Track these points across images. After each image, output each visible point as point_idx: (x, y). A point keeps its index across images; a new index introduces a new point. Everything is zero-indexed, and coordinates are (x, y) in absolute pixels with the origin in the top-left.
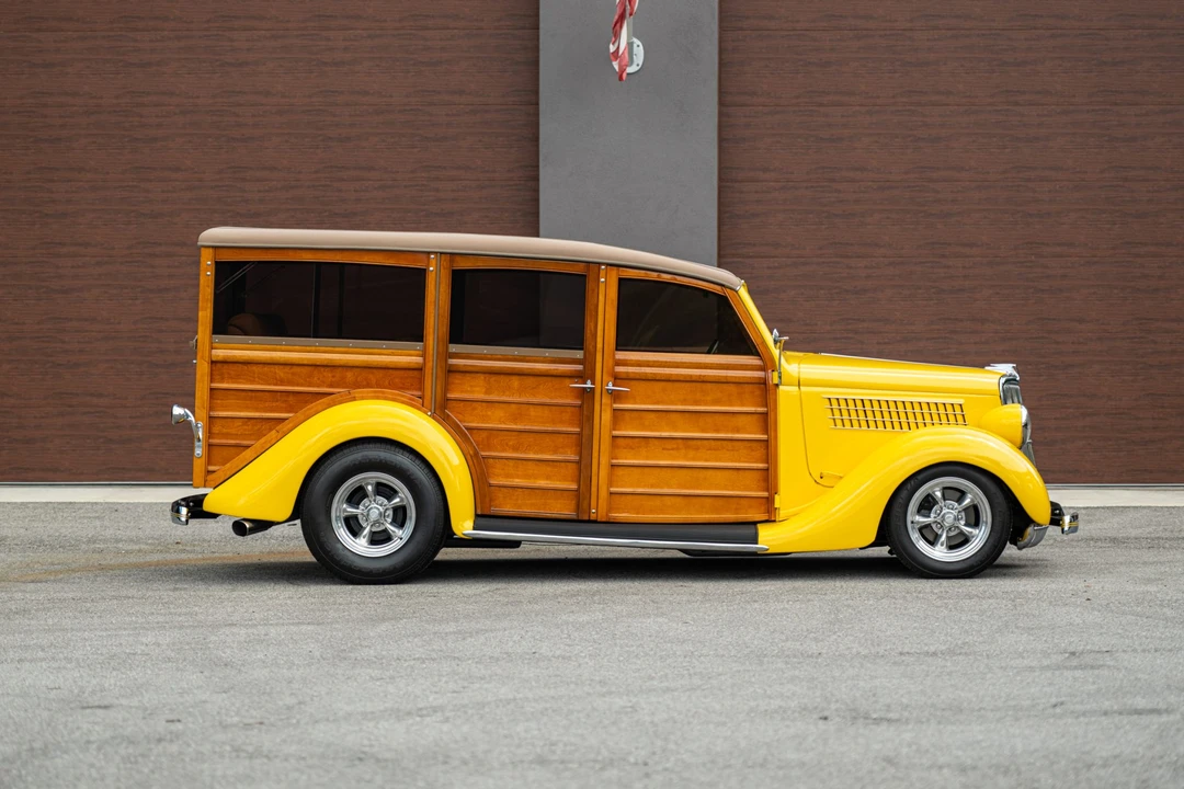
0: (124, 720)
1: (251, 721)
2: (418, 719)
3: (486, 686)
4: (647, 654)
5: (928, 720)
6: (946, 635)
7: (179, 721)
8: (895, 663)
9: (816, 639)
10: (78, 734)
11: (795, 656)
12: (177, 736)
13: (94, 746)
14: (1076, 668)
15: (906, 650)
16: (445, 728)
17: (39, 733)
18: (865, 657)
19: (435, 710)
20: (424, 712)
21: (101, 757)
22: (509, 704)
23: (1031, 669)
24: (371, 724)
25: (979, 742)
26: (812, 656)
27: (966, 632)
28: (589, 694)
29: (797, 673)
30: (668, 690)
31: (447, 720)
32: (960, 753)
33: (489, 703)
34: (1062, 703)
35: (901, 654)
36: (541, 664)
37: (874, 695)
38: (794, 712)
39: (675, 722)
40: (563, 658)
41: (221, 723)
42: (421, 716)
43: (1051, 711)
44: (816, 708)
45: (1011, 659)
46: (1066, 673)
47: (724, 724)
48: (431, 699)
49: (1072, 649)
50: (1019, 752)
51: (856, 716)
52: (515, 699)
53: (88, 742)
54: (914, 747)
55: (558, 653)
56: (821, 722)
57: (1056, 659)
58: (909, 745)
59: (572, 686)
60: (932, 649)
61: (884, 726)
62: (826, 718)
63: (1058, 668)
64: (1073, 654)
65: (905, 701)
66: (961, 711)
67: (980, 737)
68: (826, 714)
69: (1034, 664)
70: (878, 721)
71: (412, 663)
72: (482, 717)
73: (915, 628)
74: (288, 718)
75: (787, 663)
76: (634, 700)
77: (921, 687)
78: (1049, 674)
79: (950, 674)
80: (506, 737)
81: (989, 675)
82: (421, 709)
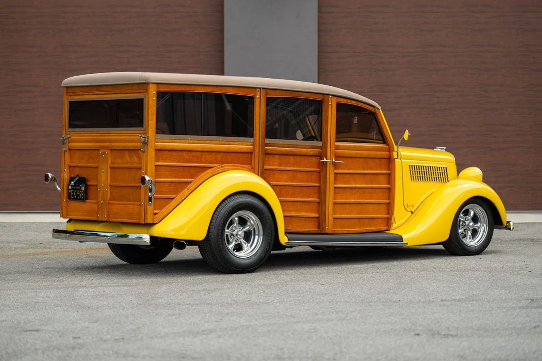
0: (50, 337)
1: (117, 338)
2: (204, 336)
3: (232, 318)
4: (309, 302)
5: (472, 335)
6: (462, 290)
7: (79, 338)
8: (441, 305)
9: (394, 293)
10: (29, 345)
11: (387, 302)
12: (81, 346)
13: (40, 351)
14: (537, 308)
15: (444, 298)
16: (221, 340)
17: (8, 344)
18: (424, 302)
19: (211, 331)
20: (206, 332)
21: (46, 357)
22: (248, 328)
23: (514, 308)
24: (181, 339)
25: (504, 347)
26: (395, 302)
27: (472, 289)
28: (288, 322)
29: (392, 310)
30: (328, 320)
31: (219, 337)
32: (497, 353)
33: (238, 327)
34: (538, 326)
35: (442, 300)
36: (255, 307)
37: (438, 322)
38: (400, 331)
39: (340, 337)
40: (266, 303)
41: (101, 339)
42: (205, 334)
43: (533, 330)
44: (410, 329)
45: (502, 303)
46: (533, 310)
47: (367, 338)
48: (206, 325)
49: (530, 297)
50: (527, 351)
51: (434, 334)
52: (251, 325)
53: (36, 349)
54: (472, 350)
55: (262, 301)
56: (417, 337)
57: (524, 303)
58: (469, 348)
59: (277, 318)
60: (458, 298)
61: (451, 339)
62: (418, 335)
63: (528, 307)
64: (532, 300)
65: (455, 325)
66: (487, 330)
67: (504, 344)
68: (417, 332)
69: (514, 305)
70: (446, 336)
71: (187, 306)
72: (237, 335)
73: (444, 287)
74: (136, 336)
75: (384, 306)
76: (314, 325)
77: (460, 318)
78: (524, 311)
79: (472, 311)
80: (255, 345)
81: (493, 312)
82: (203, 331)
